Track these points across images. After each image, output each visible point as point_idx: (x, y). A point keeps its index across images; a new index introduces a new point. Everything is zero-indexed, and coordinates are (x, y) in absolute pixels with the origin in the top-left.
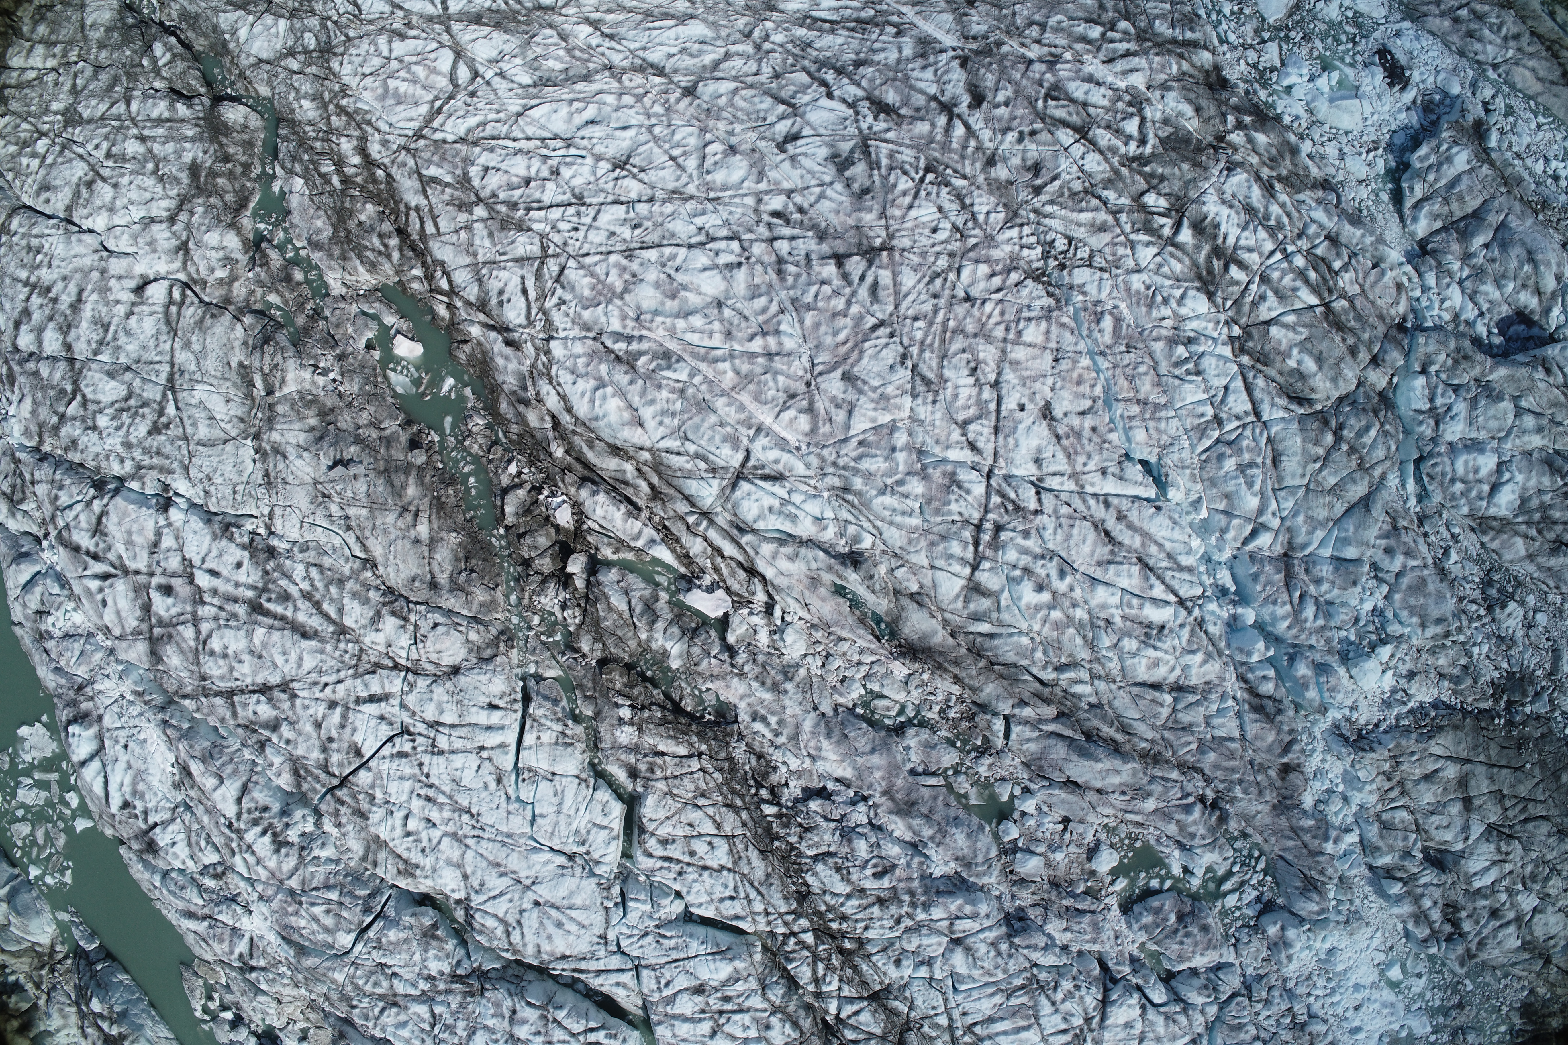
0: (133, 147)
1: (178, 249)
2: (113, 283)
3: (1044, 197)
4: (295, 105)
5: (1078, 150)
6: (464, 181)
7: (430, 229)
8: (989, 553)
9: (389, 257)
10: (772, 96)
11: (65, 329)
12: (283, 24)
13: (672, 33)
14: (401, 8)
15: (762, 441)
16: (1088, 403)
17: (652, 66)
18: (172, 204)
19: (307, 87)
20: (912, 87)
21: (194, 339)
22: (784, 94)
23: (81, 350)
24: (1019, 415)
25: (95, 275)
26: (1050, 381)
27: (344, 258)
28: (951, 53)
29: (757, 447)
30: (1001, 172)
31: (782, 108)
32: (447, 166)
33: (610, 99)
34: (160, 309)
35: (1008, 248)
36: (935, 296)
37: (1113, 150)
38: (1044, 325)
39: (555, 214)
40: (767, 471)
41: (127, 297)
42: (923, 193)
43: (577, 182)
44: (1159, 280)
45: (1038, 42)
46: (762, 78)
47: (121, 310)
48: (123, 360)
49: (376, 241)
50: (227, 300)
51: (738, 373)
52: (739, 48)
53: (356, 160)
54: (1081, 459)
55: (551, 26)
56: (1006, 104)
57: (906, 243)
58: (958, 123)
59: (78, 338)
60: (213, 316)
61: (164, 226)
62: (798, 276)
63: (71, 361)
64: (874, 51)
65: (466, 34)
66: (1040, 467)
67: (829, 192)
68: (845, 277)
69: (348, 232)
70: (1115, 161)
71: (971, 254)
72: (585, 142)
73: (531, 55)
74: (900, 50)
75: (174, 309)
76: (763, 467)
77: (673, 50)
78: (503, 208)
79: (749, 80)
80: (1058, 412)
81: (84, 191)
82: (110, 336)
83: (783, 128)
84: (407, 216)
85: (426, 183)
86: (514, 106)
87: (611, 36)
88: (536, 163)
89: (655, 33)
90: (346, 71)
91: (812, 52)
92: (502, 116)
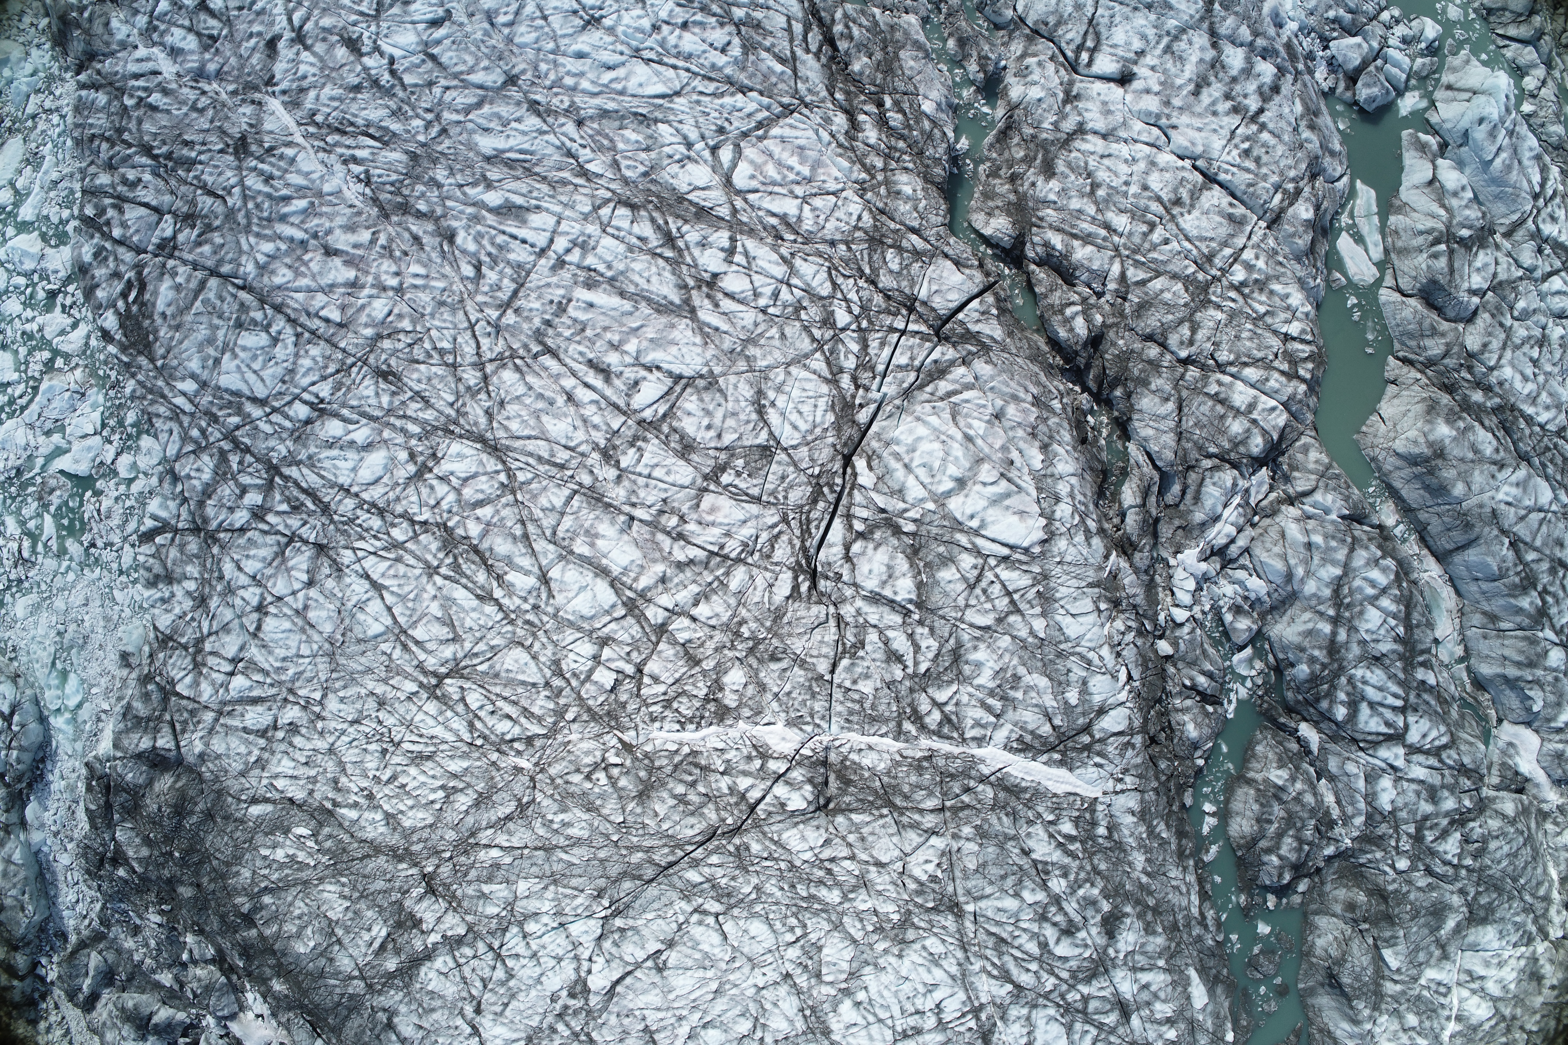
0: (1121, 222)
1: (1077, 97)
2: (1156, 88)
4: (920, 194)
6: (748, 47)
7: (798, 28)
9: (846, 16)
10: (440, 64)
11: (1217, 64)
13: (512, 142)
14: (782, 258)
17: (539, 115)
18: (1077, 144)
19: (904, 208)
20: (321, 59)
21: (1070, 9)
22: (430, 64)
23: (1201, 39)
25: (1177, 102)
27: (892, 28)
28: (277, 89)
31: (435, 51)
32: (763, 67)
33: (585, 84)
34: (1105, 48)
41: (1141, 70)
45: (204, 93)
46: (443, 82)
47: (1149, 60)
48: (1153, 17)
49: (856, 31)
50: (1030, 39)
52: (455, 117)
53: (862, 117)
55: (626, 181)
56: (251, 35)
58: (297, 23)
59: (1202, 49)
60: (1046, 24)
61: (1090, 126)
63: (1213, 33)
64: (341, 100)
65: (715, 197)
69: (884, 49)
73: (653, 155)
74: (317, 98)
75: (1090, 44)
77: (514, 125)
81: (1185, 194)
82: (1165, 40)
83: (441, 32)
84: (820, 50)
85: (791, 62)
86: (680, 103)
87: (570, 154)
88: (672, 40)
89: (526, 146)
90: (855, 207)
91: (392, 104)
92: (695, 97)
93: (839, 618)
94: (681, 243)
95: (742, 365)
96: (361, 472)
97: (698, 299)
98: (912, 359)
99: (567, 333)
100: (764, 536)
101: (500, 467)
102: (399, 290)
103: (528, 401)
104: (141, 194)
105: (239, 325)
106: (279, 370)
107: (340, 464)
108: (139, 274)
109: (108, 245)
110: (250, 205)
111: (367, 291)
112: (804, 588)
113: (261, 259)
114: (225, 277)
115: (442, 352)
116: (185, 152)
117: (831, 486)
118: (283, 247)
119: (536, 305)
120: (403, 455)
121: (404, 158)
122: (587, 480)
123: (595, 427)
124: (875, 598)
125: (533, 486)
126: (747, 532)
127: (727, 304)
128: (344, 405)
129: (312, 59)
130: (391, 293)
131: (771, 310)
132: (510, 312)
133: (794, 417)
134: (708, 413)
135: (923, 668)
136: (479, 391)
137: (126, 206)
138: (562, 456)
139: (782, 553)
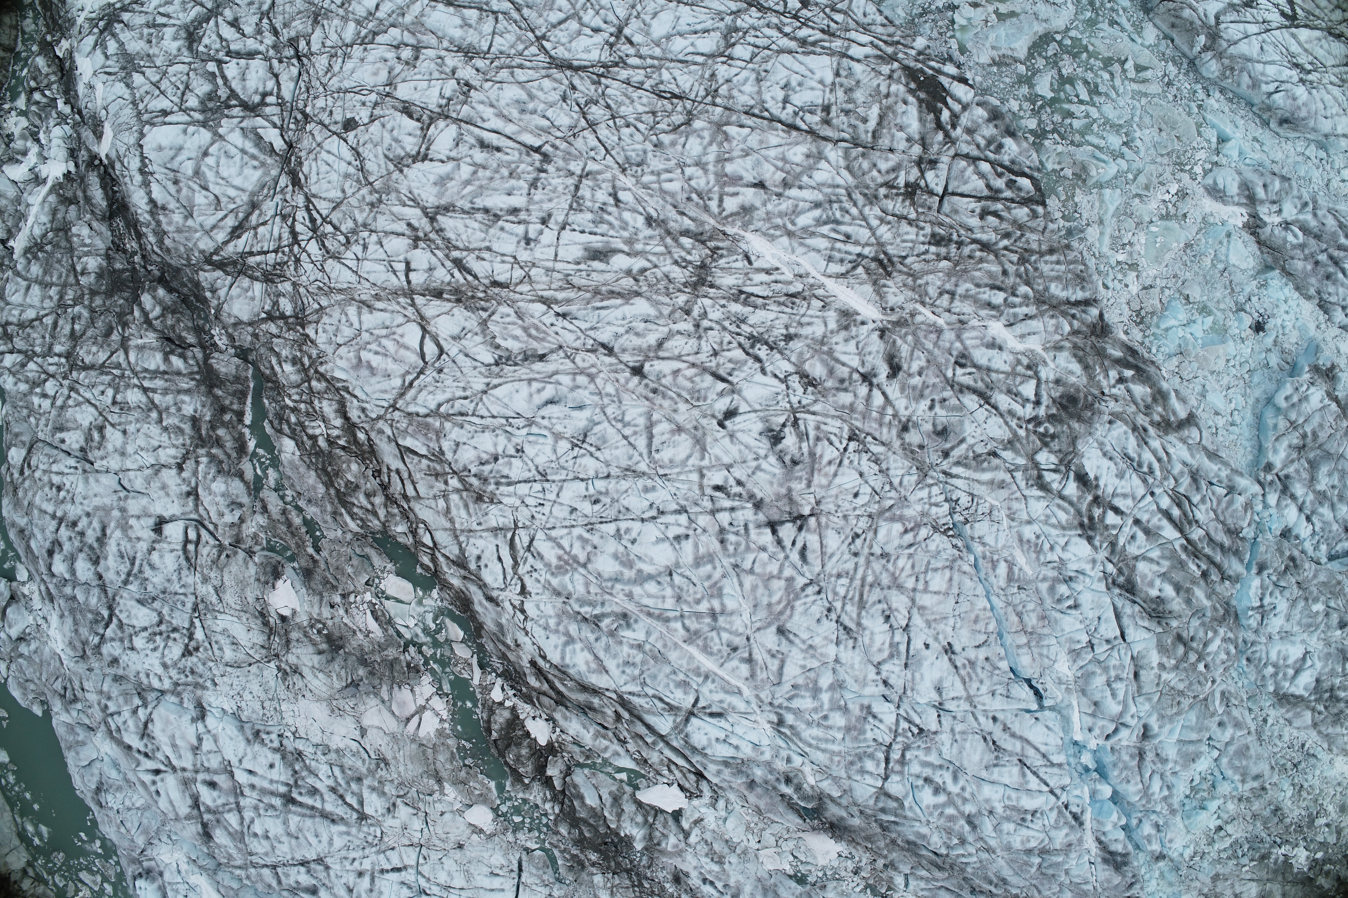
0: (135, 396)
2: (132, 521)
3: (951, 460)
4: (278, 368)
5: (981, 414)
6: (439, 454)
7: (411, 491)
8: (897, 768)
9: (375, 514)
10: (712, 375)
11: (95, 560)
12: (258, 287)
13: (618, 313)
15: (710, 685)
16: (983, 638)
17: (602, 346)
18: (178, 452)
19: (286, 352)
20: (836, 360)
21: (212, 575)
22: (722, 372)
23: (111, 579)
24: (926, 652)
25: (116, 514)
26: (951, 622)
28: (871, 326)
29: (705, 690)
30: (913, 437)
31: (721, 386)
32: (422, 439)
33: (566, 380)
34: (179, 547)
35: (919, 508)
36: (856, 554)
37: (1011, 413)
38: (947, 573)
39: (523, 489)
40: (715, 709)
41: (148, 535)
42: (846, 462)
43: (541, 461)
44: (1048, 529)
45: (948, 310)
47: (143, 546)
48: (151, 590)
49: (363, 500)
50: (239, 540)
51: (688, 630)
52: (681, 326)
53: (338, 422)
54: (975, 685)
55: (508, 304)
56: (920, 373)
57: (832, 507)
58: (876, 393)
59: (107, 569)
60: (228, 555)
61: (174, 472)
62: (738, 544)
63: (104, 589)
64: (801, 324)
65: (429, 309)
66: (940, 695)
67: (764, 465)
68: (779, 542)
69: (338, 490)
70: (1013, 423)
71: (887, 514)
72: (545, 422)
73: (490, 334)
74: (825, 323)
75: (191, 547)
76: (710, 706)
77: (621, 330)
78: (475, 481)
79: (691, 359)
80: (957, 648)
81: (96, 435)
82: (136, 569)
83: (722, 405)
84: (389, 476)
85: (404, 452)
86: (478, 384)
87: (564, 316)
88: (502, 440)
89: (603, 313)
90: (321, 339)
91: (746, 329)
92: (468, 393)
93: (275, 32)
94: (448, 264)
95: (377, 185)
96: (671, 17)
97: (423, 224)
98: (256, 235)
99: (522, 166)
100: (336, 68)
101: (553, 53)
102: (682, 166)
103: (541, 107)
104: (977, 206)
105: (827, 109)
106: (772, 78)
107: (691, 20)
108: (947, 135)
109: (991, 156)
110: (854, 211)
111: (711, 158)
112: (302, 44)
113: (823, 164)
114: (857, 145)
115: (628, 126)
116: (943, 251)
117: (297, 121)
118: (805, 179)
119: (555, 182)
120: (637, 39)
121: (718, 282)
122: (479, 63)
123: (482, 103)
124: (251, 55)
125: (521, 47)
126: (349, 65)
127: (401, 227)
128: (703, 64)
129: (843, 358)
130: (689, 161)
131: (366, 234)
132: (578, 172)
133: (330, 159)
134: (397, 141)
135: (212, 22)
136: (587, 104)
137: (986, 192)
138: (504, 74)
139: (321, 62)
